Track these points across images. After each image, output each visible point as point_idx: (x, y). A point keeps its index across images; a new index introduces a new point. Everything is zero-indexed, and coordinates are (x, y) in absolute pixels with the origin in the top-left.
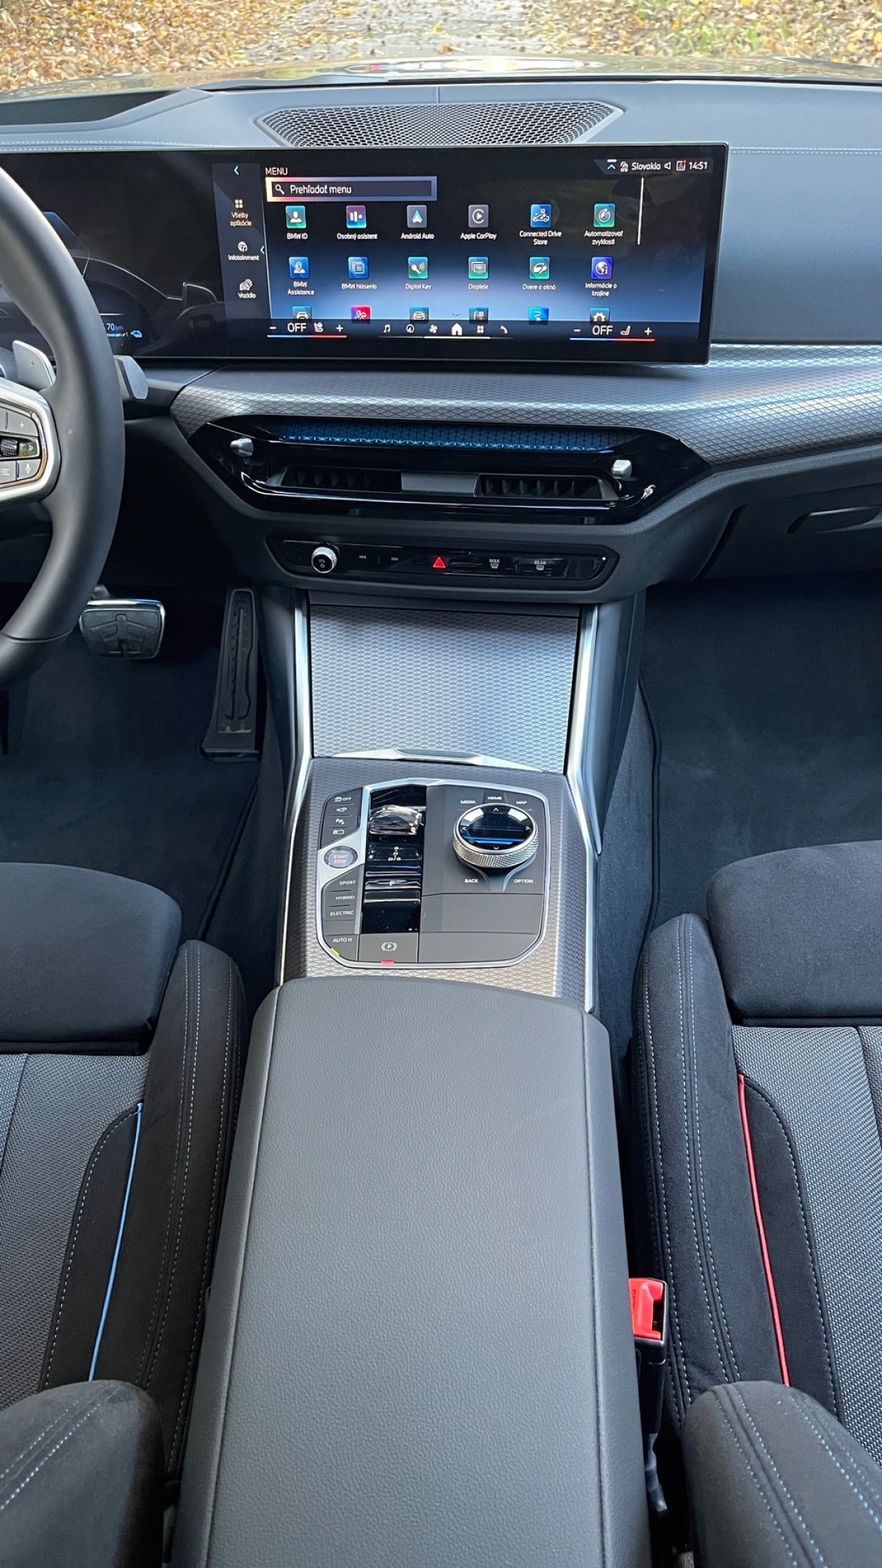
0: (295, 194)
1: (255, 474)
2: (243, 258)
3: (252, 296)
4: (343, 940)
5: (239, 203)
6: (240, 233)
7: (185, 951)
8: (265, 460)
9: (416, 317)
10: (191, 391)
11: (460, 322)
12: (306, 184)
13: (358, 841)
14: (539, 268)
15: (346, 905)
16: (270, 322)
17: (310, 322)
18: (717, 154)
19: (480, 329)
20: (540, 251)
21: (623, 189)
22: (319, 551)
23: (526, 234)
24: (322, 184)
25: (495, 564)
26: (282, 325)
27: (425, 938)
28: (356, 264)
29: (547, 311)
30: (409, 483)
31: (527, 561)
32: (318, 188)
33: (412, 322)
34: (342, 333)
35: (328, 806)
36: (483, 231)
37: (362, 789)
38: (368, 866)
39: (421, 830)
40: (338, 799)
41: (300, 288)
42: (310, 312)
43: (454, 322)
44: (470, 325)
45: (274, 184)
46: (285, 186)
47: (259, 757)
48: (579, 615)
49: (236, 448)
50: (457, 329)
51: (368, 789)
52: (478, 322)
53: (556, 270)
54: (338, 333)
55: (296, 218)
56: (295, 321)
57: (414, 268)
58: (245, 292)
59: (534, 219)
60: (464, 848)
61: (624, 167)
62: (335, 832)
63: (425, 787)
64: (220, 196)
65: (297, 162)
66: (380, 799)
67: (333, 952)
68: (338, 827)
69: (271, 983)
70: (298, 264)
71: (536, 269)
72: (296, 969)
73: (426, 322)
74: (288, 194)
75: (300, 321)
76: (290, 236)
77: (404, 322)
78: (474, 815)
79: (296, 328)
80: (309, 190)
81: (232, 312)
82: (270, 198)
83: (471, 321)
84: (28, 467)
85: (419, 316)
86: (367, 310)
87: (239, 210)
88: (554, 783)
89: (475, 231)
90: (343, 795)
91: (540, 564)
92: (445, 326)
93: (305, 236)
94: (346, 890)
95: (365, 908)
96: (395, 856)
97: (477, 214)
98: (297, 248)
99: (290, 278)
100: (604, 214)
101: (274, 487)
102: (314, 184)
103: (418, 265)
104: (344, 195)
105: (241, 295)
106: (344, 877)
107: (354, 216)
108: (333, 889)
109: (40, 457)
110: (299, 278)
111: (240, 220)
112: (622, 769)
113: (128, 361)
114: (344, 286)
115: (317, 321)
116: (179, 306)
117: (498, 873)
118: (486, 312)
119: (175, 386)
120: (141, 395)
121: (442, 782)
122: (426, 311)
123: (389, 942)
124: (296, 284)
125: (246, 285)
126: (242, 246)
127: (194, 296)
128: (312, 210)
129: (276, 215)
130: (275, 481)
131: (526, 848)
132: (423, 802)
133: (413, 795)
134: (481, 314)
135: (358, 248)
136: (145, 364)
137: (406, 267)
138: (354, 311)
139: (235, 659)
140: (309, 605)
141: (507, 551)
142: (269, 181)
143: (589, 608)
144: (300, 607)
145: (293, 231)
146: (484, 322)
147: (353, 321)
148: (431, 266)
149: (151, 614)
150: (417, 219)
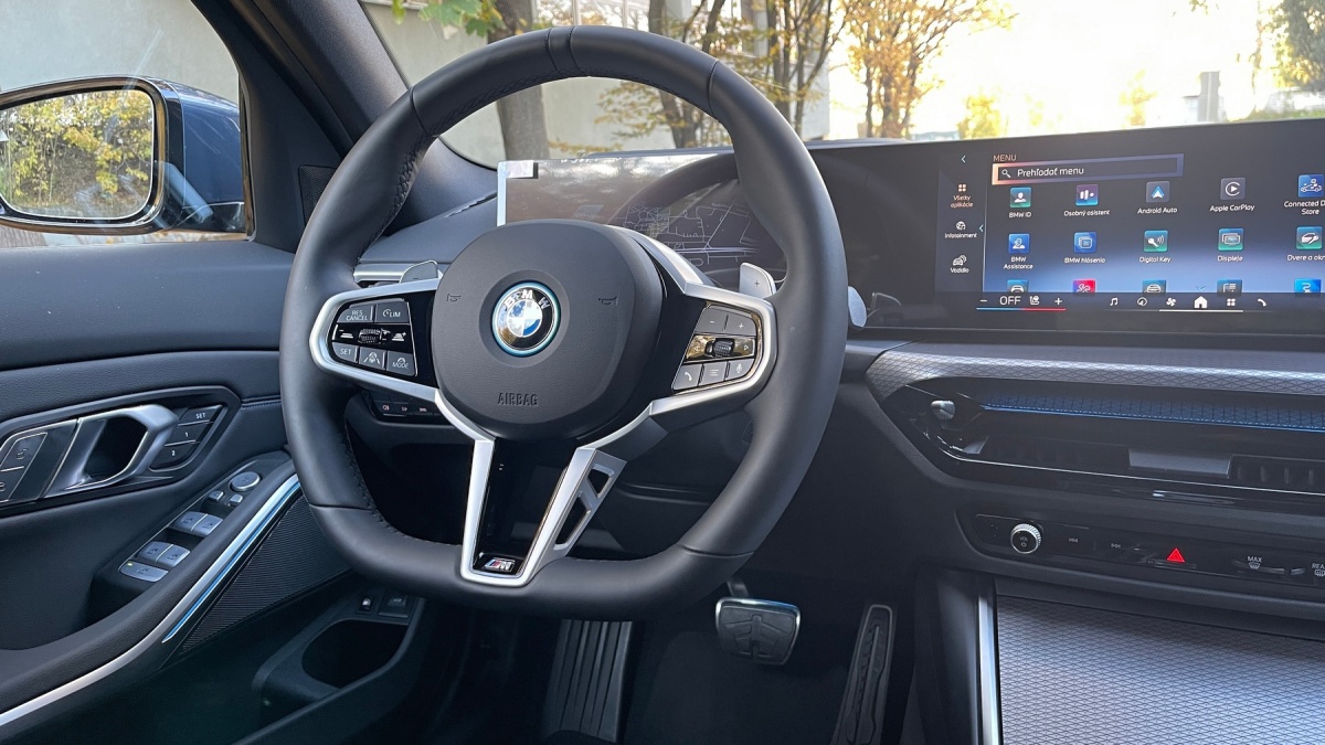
0: (1022, 177)
1: (954, 439)
2: (960, 236)
3: (965, 270)
5: (962, 188)
6: (960, 214)
8: (965, 425)
9: (1149, 289)
10: (890, 355)
11: (1204, 295)
12: (1035, 168)
14: (1309, 238)
16: (982, 295)
17: (1025, 296)
19: (1231, 302)
20: (1309, 221)
22: (1020, 528)
23: (1291, 205)
24: (1052, 167)
26: (994, 298)
28: (1083, 240)
29: (1318, 283)
30: (1136, 460)
32: (1047, 171)
33: (1144, 294)
34: (1061, 306)
36: (1237, 202)
41: (1018, 263)
42: (1026, 285)
43: (1197, 295)
44: (1216, 299)
45: (1000, 169)
46: (1012, 171)
50: (1201, 302)
52: (1230, 295)
54: (1056, 306)
55: (1021, 199)
56: (1010, 294)
57: (1151, 241)
58: (957, 267)
59: (1303, 190)
64: (943, 182)
70: (1017, 241)
71: (1304, 239)
73: (1164, 296)
74: (1015, 177)
75: (1015, 294)
76: (1012, 215)
77: (1137, 295)
79: (1009, 300)
80: (1037, 172)
82: (995, 181)
83: (1220, 294)
84: (739, 367)
85: (1154, 288)
86: (1091, 284)
87: (962, 194)
89: (1228, 202)
91: (1320, 569)
92: (1186, 299)
93: (1029, 214)
97: (1232, 187)
98: (1018, 227)
99: (1008, 253)
101: (971, 454)
102: (1043, 168)
103: (1156, 239)
104: (1077, 175)
105: (954, 270)
107: (1084, 195)
109: (755, 357)
110: (1018, 253)
111: (962, 201)
113: (850, 292)
114: (1067, 260)
115: (1034, 294)
118: (1239, 284)
119: (874, 352)
122: (1163, 284)
124: (1013, 259)
125: (960, 261)
126: (960, 225)
128: (1038, 192)
129: (999, 197)
130: (976, 448)
134: (1233, 286)
135: (1083, 224)
137: (1143, 242)
138: (1076, 284)
139: (865, 679)
140: (995, 596)
142: (996, 167)
144: (985, 597)
145: (1015, 210)
146: (1237, 294)
147: (1075, 293)
148: (1170, 241)
149: (786, 617)
150: (1158, 194)
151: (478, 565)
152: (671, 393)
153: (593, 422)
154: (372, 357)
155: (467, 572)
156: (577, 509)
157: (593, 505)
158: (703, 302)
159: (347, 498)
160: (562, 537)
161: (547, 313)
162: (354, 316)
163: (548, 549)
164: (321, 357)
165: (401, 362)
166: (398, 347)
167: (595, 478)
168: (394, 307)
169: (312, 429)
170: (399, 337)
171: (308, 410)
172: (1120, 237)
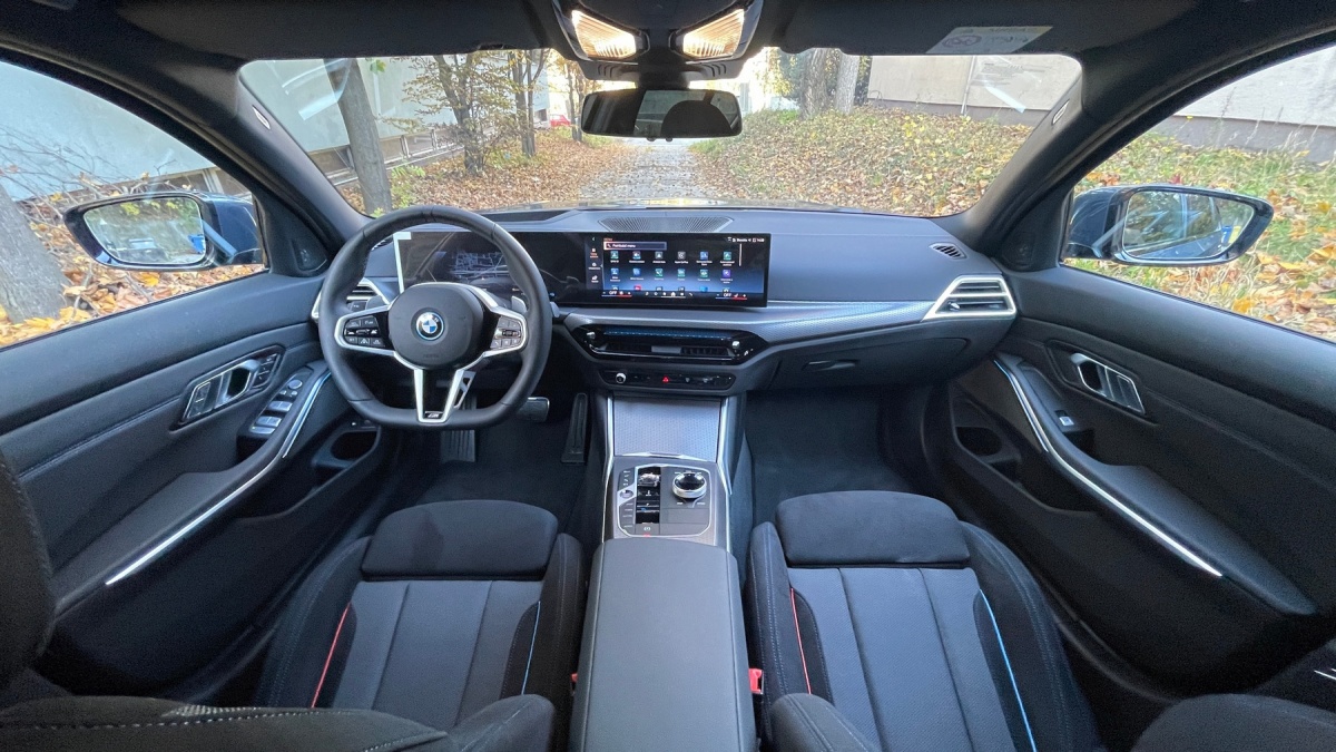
0: (614, 247)
1: (595, 345)
2: (594, 268)
3: (597, 282)
4: (629, 526)
5: (594, 250)
6: (594, 260)
7: (559, 538)
8: (599, 341)
10: (572, 315)
11: (674, 292)
12: (619, 244)
13: (634, 488)
14: (704, 273)
15: (629, 513)
16: (603, 291)
17: (618, 291)
18: (767, 237)
19: (682, 294)
20: (704, 268)
21: (733, 248)
22: (619, 375)
23: (699, 262)
24: (625, 244)
25: (687, 380)
26: (608, 292)
27: (662, 524)
28: (636, 271)
29: (707, 288)
30: (654, 349)
31: (699, 379)
32: (623, 246)
33: (656, 291)
34: (630, 295)
35: (621, 476)
36: (683, 260)
37: (634, 468)
38: (638, 498)
39: (659, 484)
40: (625, 472)
41: (615, 279)
42: (618, 287)
43: (672, 292)
44: (678, 293)
45: (607, 244)
46: (611, 244)
47: (586, 464)
48: (720, 400)
49: (589, 336)
50: (673, 294)
51: (637, 468)
53: (709, 275)
54: (628, 295)
55: (615, 255)
56: (612, 291)
58: (594, 280)
59: (702, 257)
60: (677, 490)
61: (734, 240)
62: (624, 485)
63: (660, 467)
64: (587, 247)
65: (616, 237)
66: (641, 472)
67: (625, 531)
68: (626, 482)
69: (599, 543)
70: (614, 271)
72: (609, 535)
74: (612, 247)
75: (614, 290)
76: (612, 262)
77: (654, 292)
78: (681, 477)
79: (613, 293)
80: (620, 246)
81: (588, 287)
82: (605, 248)
84: (515, 341)
85: (659, 289)
86: (639, 287)
87: (594, 252)
88: (713, 466)
89: (680, 260)
90: (627, 470)
91: (705, 380)
92: (669, 293)
93: (617, 261)
94: (629, 507)
95: (637, 514)
96: (649, 494)
97: (681, 255)
98: (614, 265)
99: (611, 275)
100: (727, 255)
101: (602, 351)
102: (622, 244)
103: (659, 272)
104: (632, 248)
105: (593, 282)
106: (629, 502)
107: (636, 255)
108: (623, 507)
109: (520, 337)
110: (615, 275)
111: (594, 255)
112: (739, 464)
113: (553, 304)
114: (631, 279)
115: (621, 291)
116: (565, 285)
117: (692, 500)
119: (566, 313)
120: (557, 316)
121: (667, 465)
123: (647, 527)
124: (613, 278)
125: (595, 278)
126: (594, 264)
127: (571, 282)
128: (621, 253)
129: (607, 255)
130: (603, 348)
131: (702, 490)
132: (659, 473)
133: (656, 470)
134: (682, 289)
135: (637, 266)
136: (560, 305)
137: (655, 272)
138: (635, 287)
139: (577, 422)
140: (613, 396)
141: (692, 375)
142: (605, 243)
143: (725, 397)
144: (610, 396)
145: (613, 260)
146: (684, 292)
147: (635, 291)
148: (664, 272)
149: (543, 403)
150: (659, 256)
151: (426, 416)
152: (489, 349)
153: (463, 361)
154: (364, 341)
155: (421, 419)
156: (460, 392)
157: (466, 389)
158: (499, 316)
159: (364, 397)
160: (456, 402)
161: (439, 324)
162: (353, 325)
163: (452, 408)
164: (342, 343)
165: (377, 342)
166: (374, 336)
167: (465, 381)
168: (369, 320)
169: (342, 371)
170: (374, 332)
171: (338, 364)
172: (648, 268)
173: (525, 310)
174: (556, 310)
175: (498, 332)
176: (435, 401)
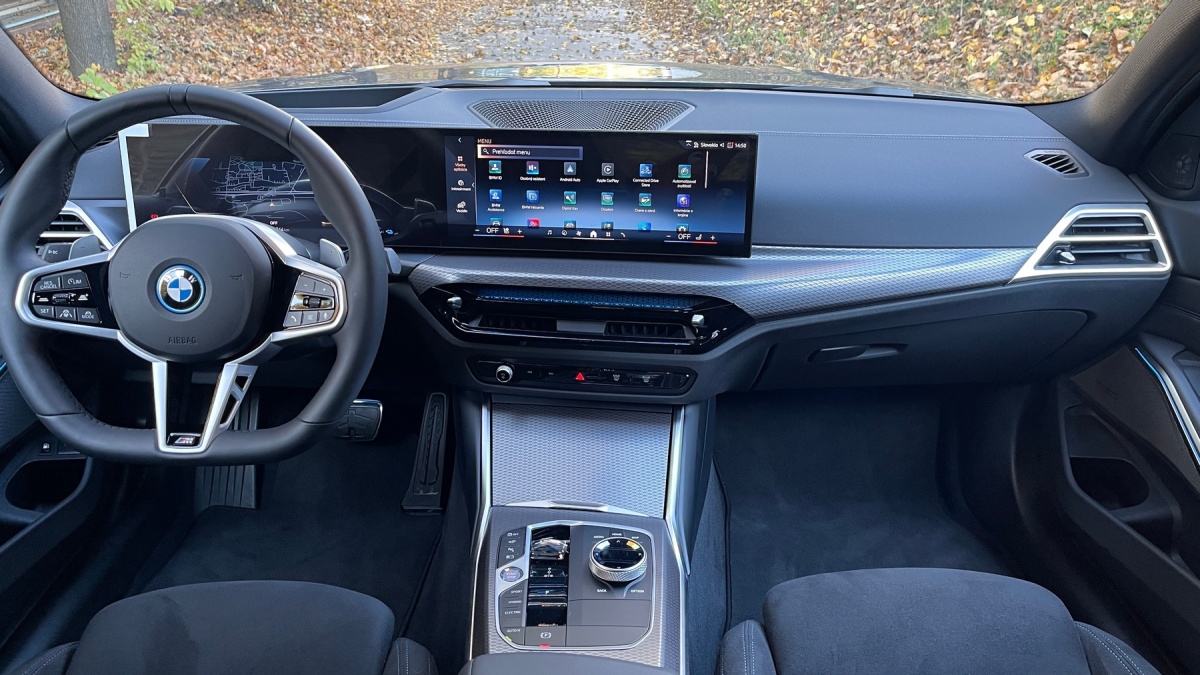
0: (495, 154)
1: (461, 319)
2: (460, 189)
3: (465, 211)
4: (515, 630)
5: (460, 158)
6: (460, 175)
7: (397, 646)
8: (468, 311)
9: (568, 225)
10: (422, 267)
11: (596, 230)
12: (502, 149)
13: (524, 563)
14: (645, 200)
15: (515, 607)
16: (476, 227)
17: (501, 227)
18: (752, 140)
19: (608, 234)
20: (646, 190)
21: (694, 158)
22: (501, 369)
23: (637, 181)
24: (512, 149)
25: (616, 378)
26: (483, 229)
27: (571, 628)
28: (531, 195)
29: (650, 225)
30: (561, 326)
31: (639, 376)
32: (510, 152)
33: (565, 229)
34: (521, 234)
35: (503, 540)
36: (610, 178)
37: (525, 528)
38: (530, 580)
39: (566, 556)
40: (510, 534)
41: (495, 208)
42: (501, 221)
43: (592, 230)
44: (601, 232)
45: (482, 148)
46: (490, 149)
47: (443, 512)
48: (671, 412)
49: (451, 303)
50: (593, 234)
51: (530, 528)
52: (607, 230)
53: (655, 203)
54: (518, 234)
55: (495, 168)
56: (491, 226)
57: (567, 198)
58: (461, 209)
59: (642, 172)
60: (597, 567)
61: (696, 145)
62: (508, 557)
63: (569, 527)
64: (448, 154)
65: (497, 136)
66: (538, 534)
67: (508, 639)
68: (510, 553)
69: (464, 661)
70: (495, 194)
71: (643, 201)
72: (481, 648)
73: (575, 229)
74: (491, 154)
75: (495, 226)
76: (491, 178)
77: (561, 229)
78: (603, 545)
79: (492, 230)
80: (504, 152)
81: (451, 219)
82: (480, 156)
83: (603, 229)
84: (325, 315)
85: (571, 225)
86: (537, 221)
87: (460, 162)
88: (657, 525)
89: (606, 178)
90: (513, 531)
91: (646, 378)
92: (586, 232)
93: (500, 178)
94: (516, 597)
95: (529, 609)
96: (549, 574)
97: (607, 169)
98: (495, 184)
99: (489, 201)
100: (684, 170)
101: (474, 327)
102: (507, 149)
103: (570, 196)
104: (525, 155)
105: (458, 211)
106: (515, 588)
107: (531, 167)
108: (507, 596)
109: (334, 309)
110: (495, 202)
111: (460, 167)
112: (703, 520)
113: (390, 251)
114: (523, 207)
115: (506, 227)
116: (411, 214)
117: (620, 585)
118: (612, 224)
119: (411, 263)
120: (397, 271)
121: (580, 523)
122: (575, 223)
123: (546, 632)
124: (493, 205)
125: (462, 205)
126: (460, 182)
127: (423, 208)
128: (506, 164)
129: (484, 164)
130: (475, 324)
131: (639, 568)
132: (568, 537)
133: (561, 532)
134: (609, 225)
135: (532, 185)
136: (398, 250)
137: (563, 197)
138: (529, 222)
139: (430, 442)
140: (492, 404)
141: (622, 369)
142: (479, 147)
143: (679, 407)
144: (486, 404)
145: (493, 175)
146: (611, 230)
147: (529, 227)
148: (577, 198)
149: (372, 409)
150: (570, 170)
151: (171, 442)
152: (282, 329)
153: (236, 349)
154: (66, 313)
155: (163, 447)
156: (231, 400)
157: (240, 395)
158: (299, 272)
159: (65, 408)
160: (223, 419)
161: (196, 286)
162: (47, 286)
163: (216, 428)
164: (28, 317)
165: (88, 314)
166: (83, 304)
167: (240, 381)
168: (75, 277)
169: (28, 366)
170: (83, 298)
171: (22, 353)
172: (552, 189)
173: (342, 262)
174: (396, 261)
175: (296, 301)
176: (187, 414)
